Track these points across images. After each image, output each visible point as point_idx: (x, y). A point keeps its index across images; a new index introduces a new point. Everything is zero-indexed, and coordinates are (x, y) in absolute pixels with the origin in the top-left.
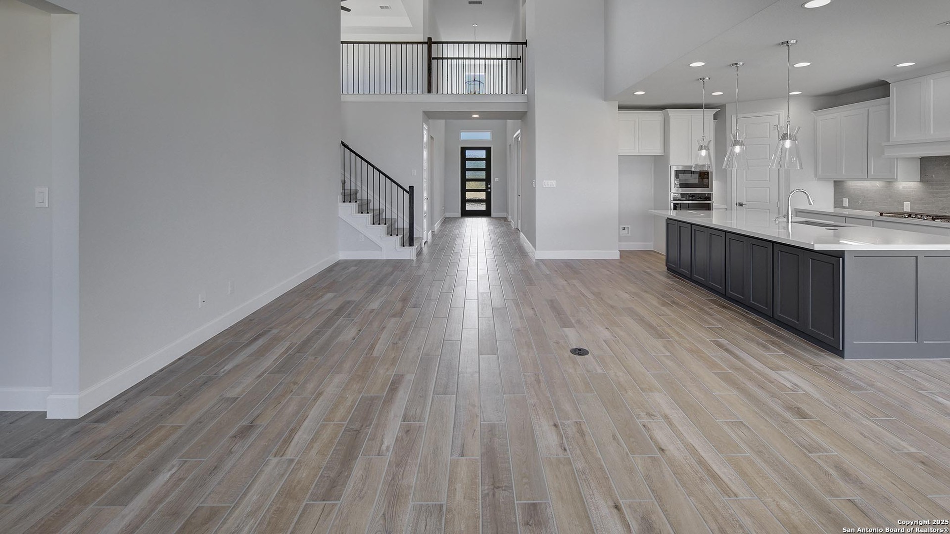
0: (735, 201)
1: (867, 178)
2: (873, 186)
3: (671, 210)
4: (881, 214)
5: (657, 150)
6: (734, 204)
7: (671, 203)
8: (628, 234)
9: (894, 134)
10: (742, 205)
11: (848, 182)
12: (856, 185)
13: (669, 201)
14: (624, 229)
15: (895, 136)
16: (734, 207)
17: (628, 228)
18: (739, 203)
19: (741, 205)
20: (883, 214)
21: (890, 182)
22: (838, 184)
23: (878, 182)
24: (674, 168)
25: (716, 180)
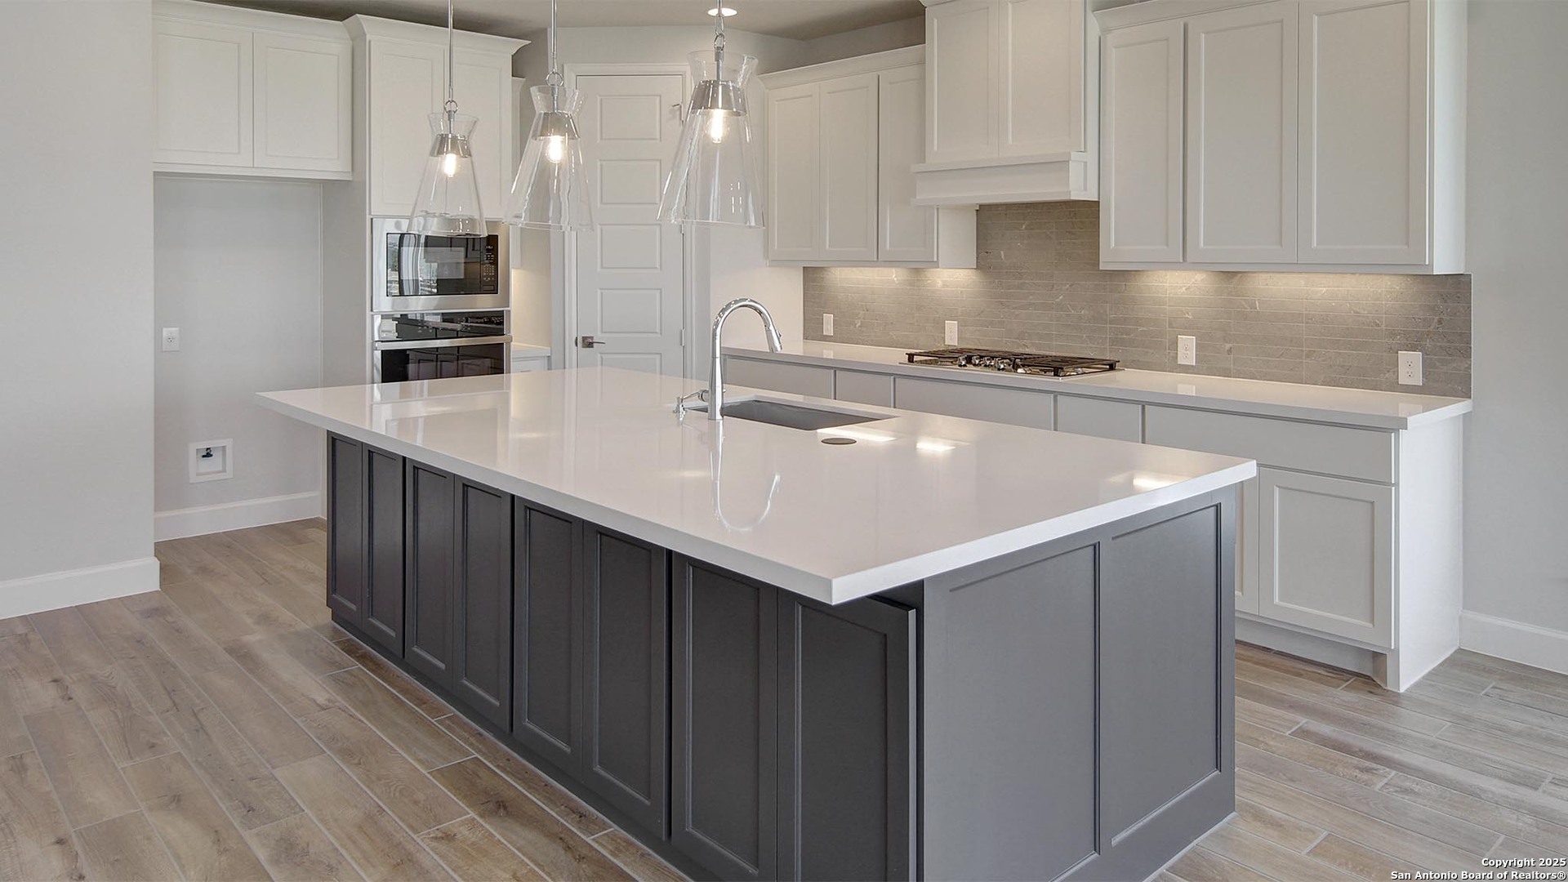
0: (572, 333)
1: (878, 261)
2: (886, 278)
3: (373, 383)
4: (911, 357)
5: (329, 164)
6: (569, 342)
7: (374, 349)
8: (224, 471)
9: (934, 143)
10: (590, 345)
11: (833, 270)
12: (848, 278)
13: (368, 341)
14: (208, 455)
15: (935, 148)
16: (572, 351)
17: (224, 447)
18: (584, 339)
19: (588, 343)
20: (916, 358)
21: (918, 269)
22: (812, 276)
23: (894, 270)
24: (384, 230)
25: (522, 266)
